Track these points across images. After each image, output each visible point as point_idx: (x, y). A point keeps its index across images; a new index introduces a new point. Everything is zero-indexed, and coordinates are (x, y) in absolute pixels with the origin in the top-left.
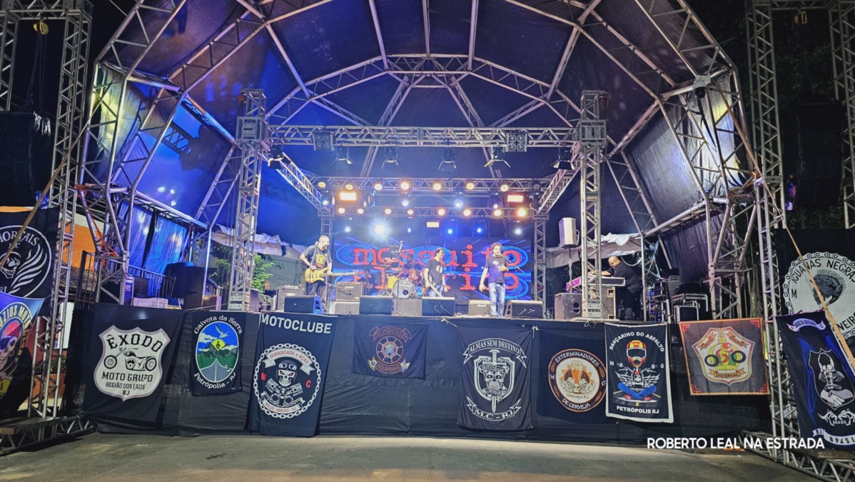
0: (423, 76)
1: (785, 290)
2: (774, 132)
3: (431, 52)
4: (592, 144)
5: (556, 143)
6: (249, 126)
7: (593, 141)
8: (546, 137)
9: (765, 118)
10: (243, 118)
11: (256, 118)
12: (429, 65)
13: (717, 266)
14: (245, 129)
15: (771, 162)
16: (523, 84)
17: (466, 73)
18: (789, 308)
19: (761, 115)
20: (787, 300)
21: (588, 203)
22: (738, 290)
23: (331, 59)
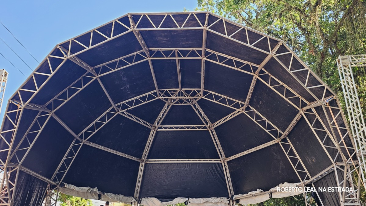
0: (178, 100)
3: (182, 88)
12: (181, 94)
16: (230, 103)
17: (200, 98)
23: (130, 92)
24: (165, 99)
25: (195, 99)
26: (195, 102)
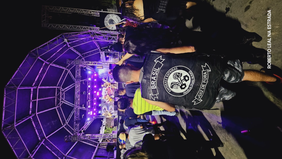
0: (62, 98)
1: (112, 30)
2: (78, 27)
3: (55, 96)
4: (80, 62)
5: (80, 70)
6: (74, 139)
7: (79, 62)
8: (78, 72)
9: (75, 28)
10: (72, 140)
11: (72, 137)
12: (59, 97)
13: (107, 40)
14: (75, 140)
15: (85, 28)
16: (64, 75)
17: (61, 88)
18: (115, 29)
19: (74, 29)
20: (114, 30)
21: (94, 64)
22: (112, 37)
23: (56, 120)
24: (61, 104)
25: (62, 90)
26: (63, 90)
